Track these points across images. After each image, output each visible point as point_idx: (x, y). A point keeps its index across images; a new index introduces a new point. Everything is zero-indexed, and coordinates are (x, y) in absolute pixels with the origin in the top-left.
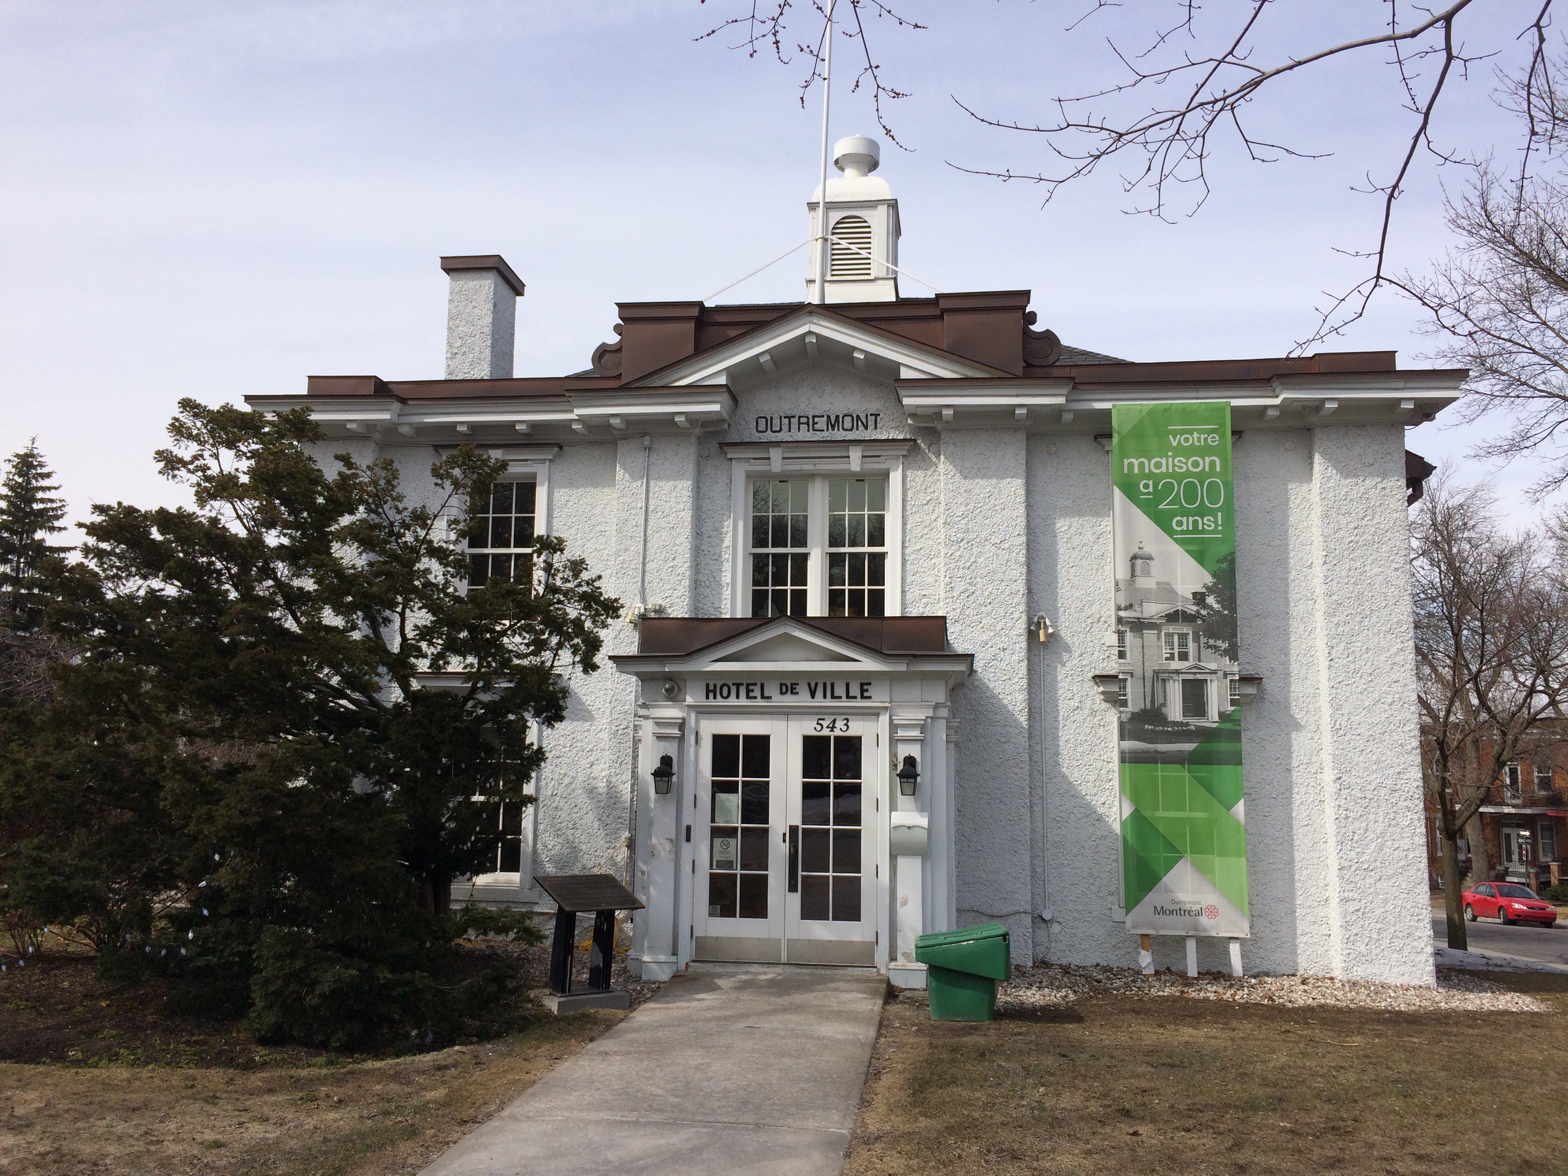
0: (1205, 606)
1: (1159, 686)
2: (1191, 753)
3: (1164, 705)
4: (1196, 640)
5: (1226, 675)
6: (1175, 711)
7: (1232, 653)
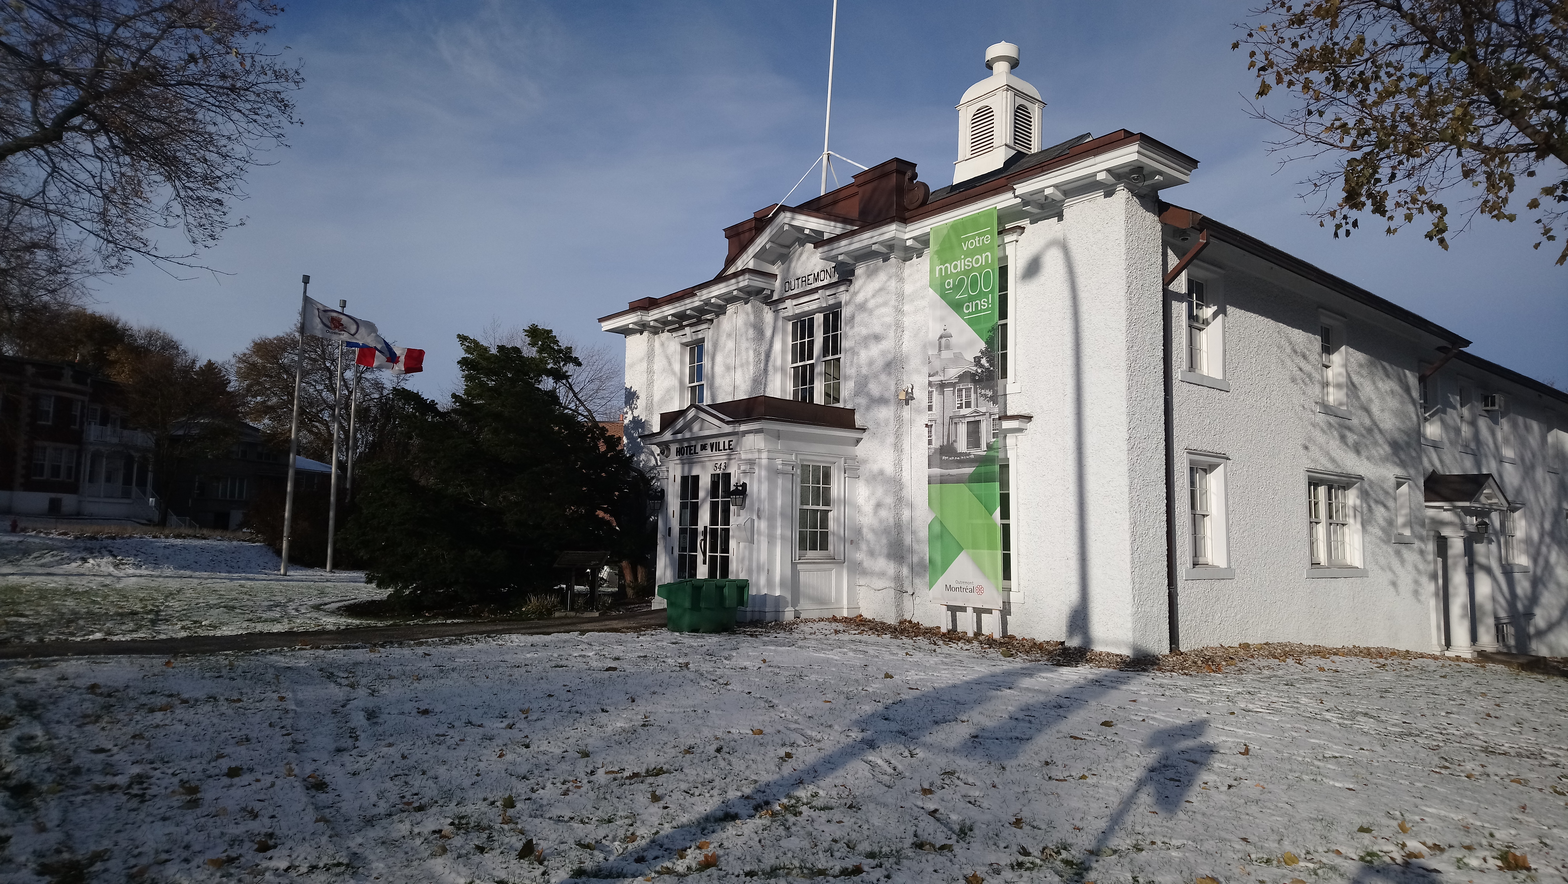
0: (982, 366)
1: (953, 427)
2: (971, 475)
3: (955, 441)
4: (976, 392)
5: (990, 415)
6: (962, 446)
7: (994, 399)
